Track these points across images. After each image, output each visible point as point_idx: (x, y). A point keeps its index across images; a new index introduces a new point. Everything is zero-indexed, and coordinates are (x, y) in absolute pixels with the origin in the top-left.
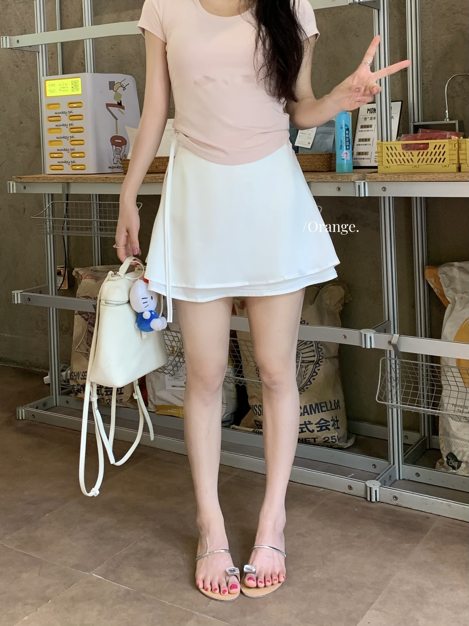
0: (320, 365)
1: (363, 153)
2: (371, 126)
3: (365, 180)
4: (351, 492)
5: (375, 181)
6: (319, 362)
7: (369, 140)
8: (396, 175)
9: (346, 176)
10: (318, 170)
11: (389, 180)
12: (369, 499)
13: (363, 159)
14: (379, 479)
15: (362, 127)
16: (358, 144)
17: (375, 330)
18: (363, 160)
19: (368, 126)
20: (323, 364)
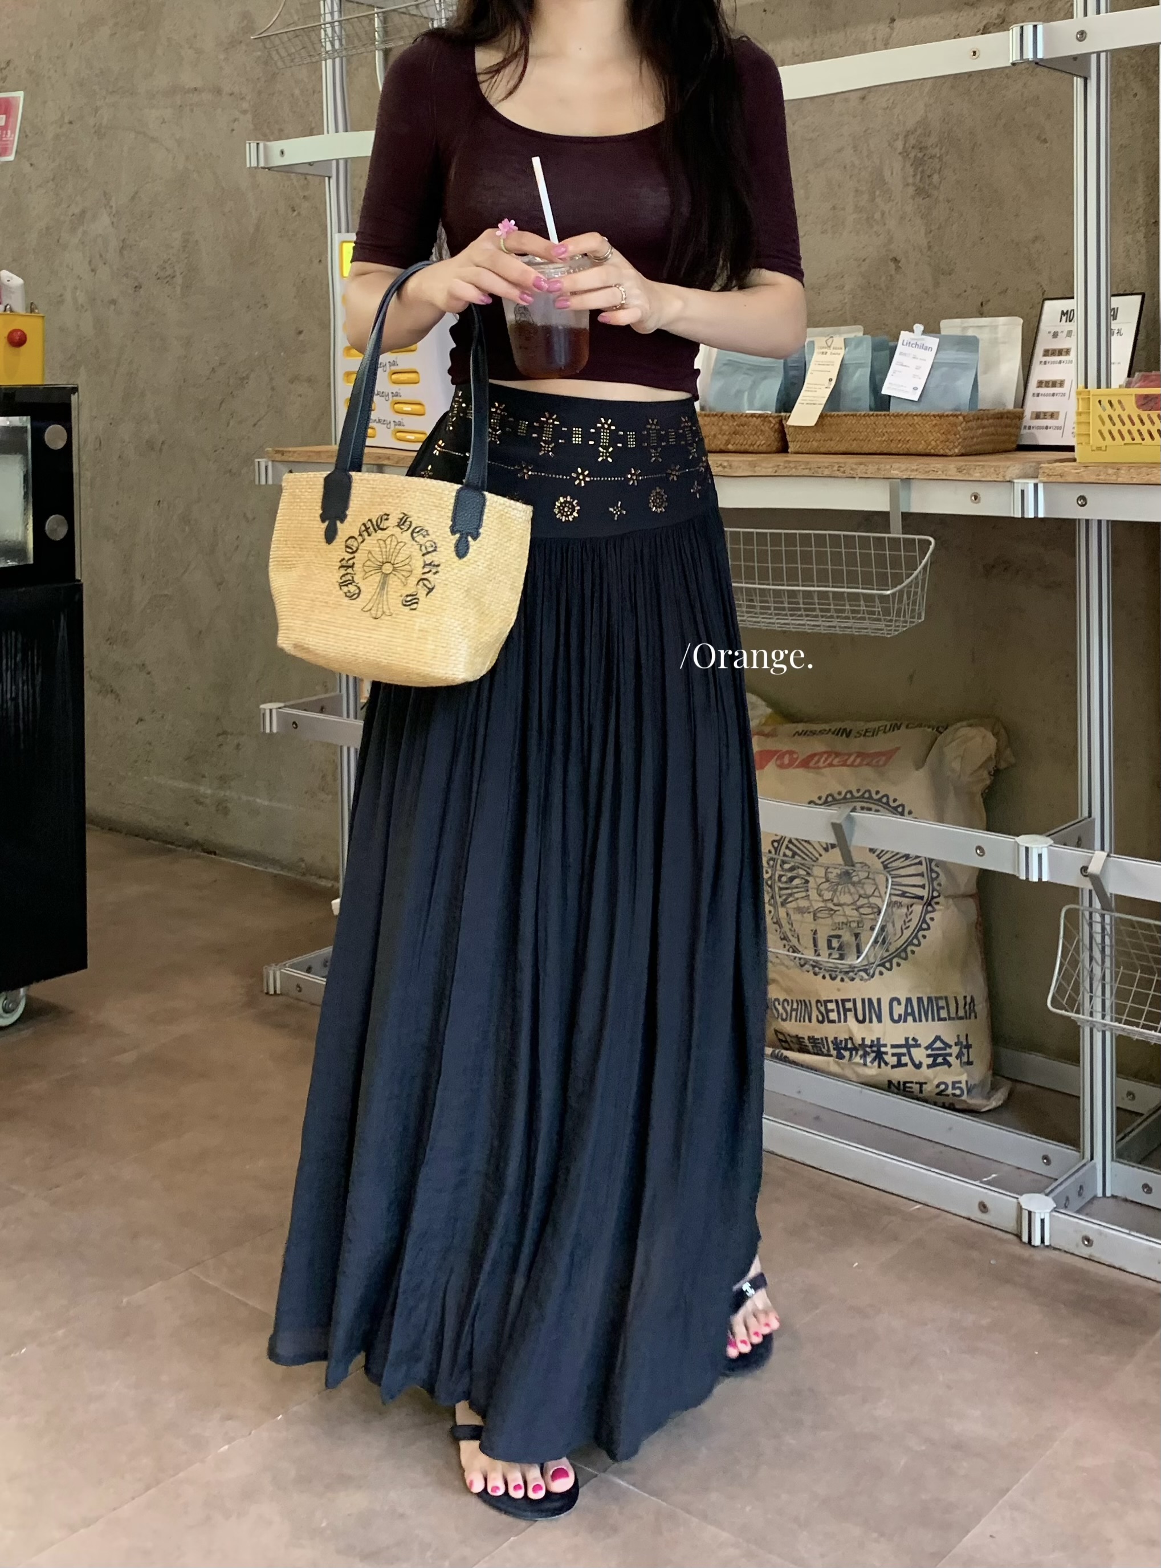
0: (934, 910)
1: (1045, 414)
2: (1068, 352)
3: (1037, 477)
4: (985, 1218)
5: (1060, 480)
6: (933, 903)
7: (1061, 384)
8: (1113, 469)
9: (992, 467)
10: (932, 451)
11: (1093, 479)
12: (1025, 1239)
13: (1047, 428)
14: (1052, 1191)
15: (1047, 353)
16: (1036, 392)
17: (1052, 839)
18: (1045, 430)
19: (1060, 352)
20: (940, 910)
